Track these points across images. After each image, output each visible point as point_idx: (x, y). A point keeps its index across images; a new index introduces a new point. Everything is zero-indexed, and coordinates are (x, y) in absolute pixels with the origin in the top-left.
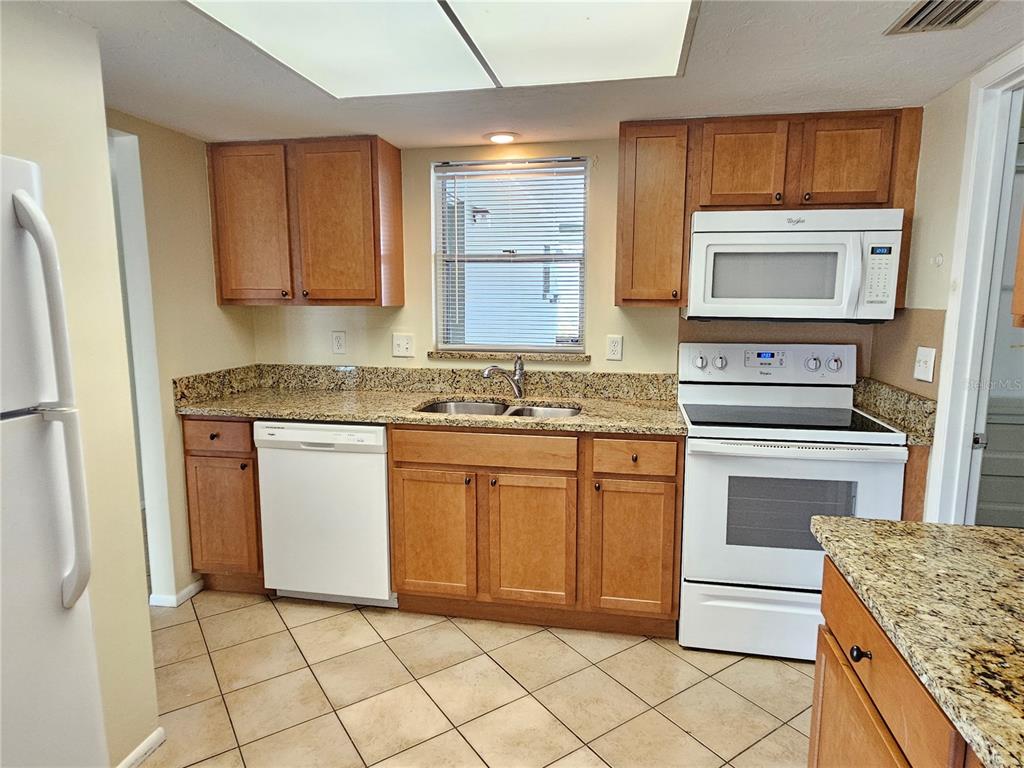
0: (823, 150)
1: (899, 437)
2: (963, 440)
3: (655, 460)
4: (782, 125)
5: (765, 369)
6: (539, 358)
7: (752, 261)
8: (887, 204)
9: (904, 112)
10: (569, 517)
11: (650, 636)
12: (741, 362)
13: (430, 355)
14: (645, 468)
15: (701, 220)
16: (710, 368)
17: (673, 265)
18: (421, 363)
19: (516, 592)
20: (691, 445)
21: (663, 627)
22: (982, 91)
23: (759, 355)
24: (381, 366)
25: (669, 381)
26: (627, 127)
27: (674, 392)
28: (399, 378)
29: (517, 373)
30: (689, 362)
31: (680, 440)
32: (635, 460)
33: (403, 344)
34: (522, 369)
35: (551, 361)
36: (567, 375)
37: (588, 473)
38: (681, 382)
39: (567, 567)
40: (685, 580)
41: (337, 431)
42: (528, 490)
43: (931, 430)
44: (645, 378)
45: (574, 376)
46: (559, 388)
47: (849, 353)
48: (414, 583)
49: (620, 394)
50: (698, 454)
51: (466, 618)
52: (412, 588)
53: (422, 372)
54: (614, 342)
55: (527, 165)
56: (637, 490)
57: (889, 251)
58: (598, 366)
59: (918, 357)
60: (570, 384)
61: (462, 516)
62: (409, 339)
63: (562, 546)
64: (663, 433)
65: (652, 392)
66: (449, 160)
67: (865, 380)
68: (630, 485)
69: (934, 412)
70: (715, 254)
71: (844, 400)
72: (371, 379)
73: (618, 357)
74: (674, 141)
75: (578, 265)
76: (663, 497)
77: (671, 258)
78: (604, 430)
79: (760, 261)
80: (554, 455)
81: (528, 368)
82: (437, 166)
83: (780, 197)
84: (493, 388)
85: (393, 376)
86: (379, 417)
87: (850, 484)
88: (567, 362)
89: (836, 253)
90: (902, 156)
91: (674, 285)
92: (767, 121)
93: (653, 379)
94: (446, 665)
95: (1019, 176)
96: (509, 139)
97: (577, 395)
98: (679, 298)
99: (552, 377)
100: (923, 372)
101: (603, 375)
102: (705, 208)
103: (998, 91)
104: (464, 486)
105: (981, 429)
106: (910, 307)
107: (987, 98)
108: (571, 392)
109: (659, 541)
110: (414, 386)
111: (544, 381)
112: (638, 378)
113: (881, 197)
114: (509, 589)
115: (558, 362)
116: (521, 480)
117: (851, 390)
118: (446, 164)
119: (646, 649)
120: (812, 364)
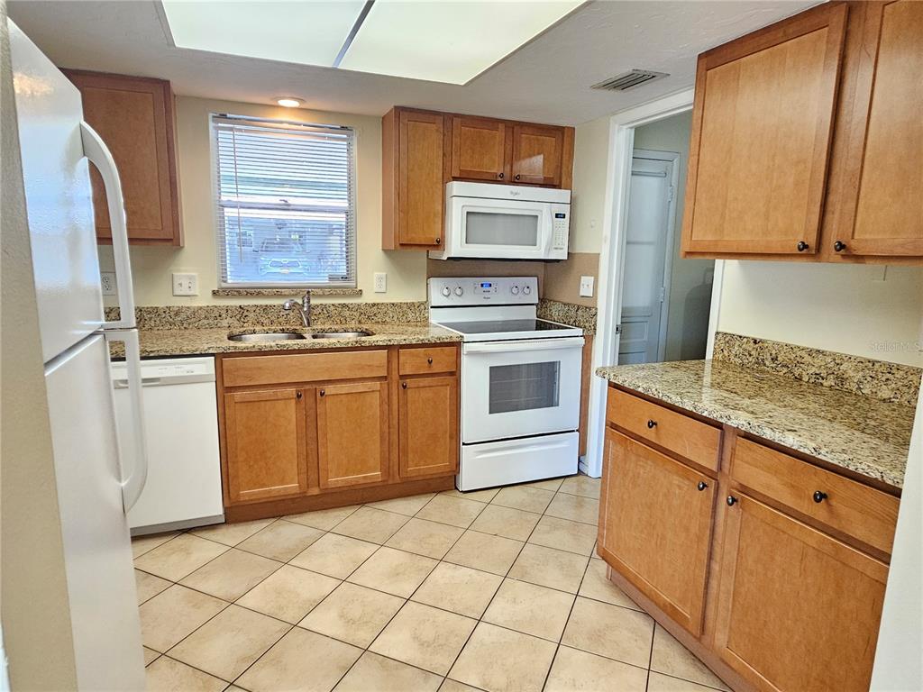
0: (524, 146)
1: (579, 331)
2: (612, 328)
3: (441, 361)
4: (501, 126)
5: (487, 295)
6: (321, 293)
7: (500, 220)
8: (558, 187)
9: (566, 129)
10: (382, 412)
11: (439, 491)
12: (470, 291)
13: (214, 293)
14: (436, 368)
15: (456, 187)
16: (452, 296)
17: (436, 220)
18: (204, 300)
19: (342, 480)
20: (466, 348)
21: (446, 482)
22: (617, 126)
23: (482, 285)
24: (161, 304)
25: (422, 307)
26: (399, 110)
27: (426, 315)
28: (183, 316)
29: (306, 305)
30: (438, 291)
31: (456, 345)
32: (430, 362)
33: (185, 283)
34: (309, 302)
35: (331, 296)
36: (344, 306)
37: (395, 376)
38: (432, 307)
39: (381, 452)
40: (464, 444)
41: (179, 364)
42: (350, 396)
43: (595, 325)
44: (405, 306)
45: (351, 306)
46: (340, 317)
47: (533, 282)
48: (247, 493)
49: (387, 319)
50: (470, 354)
51: (293, 514)
52: (247, 499)
53: (208, 310)
54: (380, 279)
55: (302, 127)
56: (431, 384)
57: (564, 216)
58: (368, 298)
59: (582, 282)
60: (347, 313)
61: (293, 426)
62: (191, 278)
63: (377, 437)
64: (448, 340)
65: (411, 316)
66: (225, 112)
67: (544, 300)
68: (427, 381)
69: (596, 314)
70: (468, 213)
71: (531, 314)
72: (150, 319)
73: (383, 290)
74: (434, 127)
75: (344, 215)
76: (448, 388)
77: (435, 215)
78: (407, 342)
79: (509, 220)
80: (369, 366)
81: (314, 302)
82: (214, 117)
83: (502, 175)
84: (280, 320)
85: (176, 314)
86: (209, 348)
87: (553, 364)
88: (344, 295)
89: (537, 216)
90: (565, 157)
91: (437, 235)
92: (492, 123)
93: (411, 306)
94: (303, 548)
95: (634, 177)
96: (295, 104)
97: (353, 322)
98: (439, 244)
99: (332, 308)
100: (586, 290)
101: (374, 305)
102: (455, 179)
103: (625, 127)
104: (293, 401)
105: (619, 323)
106: (577, 252)
107: (619, 130)
108: (348, 319)
109: (446, 421)
110: (201, 323)
111: (325, 312)
112: (400, 305)
113: (556, 183)
114: (335, 480)
115: (337, 296)
116: (344, 388)
117: (535, 307)
118: (224, 116)
119: (440, 499)
120: (515, 290)
